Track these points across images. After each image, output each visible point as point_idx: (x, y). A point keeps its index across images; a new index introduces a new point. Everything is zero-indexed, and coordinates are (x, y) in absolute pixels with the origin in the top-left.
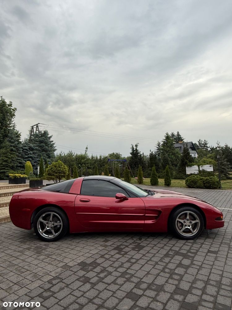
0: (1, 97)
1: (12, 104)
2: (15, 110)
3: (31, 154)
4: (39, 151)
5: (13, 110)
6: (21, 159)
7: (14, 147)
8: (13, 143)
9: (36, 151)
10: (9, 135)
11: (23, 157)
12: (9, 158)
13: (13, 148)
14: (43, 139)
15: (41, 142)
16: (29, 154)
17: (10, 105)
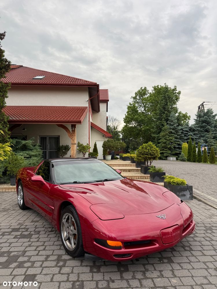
0: (165, 84)
1: (176, 88)
2: (179, 93)
3: (191, 135)
4: (202, 131)
5: (178, 93)
6: (180, 141)
7: (173, 129)
8: (172, 125)
9: (197, 132)
10: (170, 118)
11: (182, 139)
12: (168, 140)
13: (171, 130)
14: (206, 118)
15: (203, 122)
16: (189, 136)
17: (175, 89)
